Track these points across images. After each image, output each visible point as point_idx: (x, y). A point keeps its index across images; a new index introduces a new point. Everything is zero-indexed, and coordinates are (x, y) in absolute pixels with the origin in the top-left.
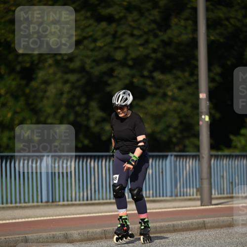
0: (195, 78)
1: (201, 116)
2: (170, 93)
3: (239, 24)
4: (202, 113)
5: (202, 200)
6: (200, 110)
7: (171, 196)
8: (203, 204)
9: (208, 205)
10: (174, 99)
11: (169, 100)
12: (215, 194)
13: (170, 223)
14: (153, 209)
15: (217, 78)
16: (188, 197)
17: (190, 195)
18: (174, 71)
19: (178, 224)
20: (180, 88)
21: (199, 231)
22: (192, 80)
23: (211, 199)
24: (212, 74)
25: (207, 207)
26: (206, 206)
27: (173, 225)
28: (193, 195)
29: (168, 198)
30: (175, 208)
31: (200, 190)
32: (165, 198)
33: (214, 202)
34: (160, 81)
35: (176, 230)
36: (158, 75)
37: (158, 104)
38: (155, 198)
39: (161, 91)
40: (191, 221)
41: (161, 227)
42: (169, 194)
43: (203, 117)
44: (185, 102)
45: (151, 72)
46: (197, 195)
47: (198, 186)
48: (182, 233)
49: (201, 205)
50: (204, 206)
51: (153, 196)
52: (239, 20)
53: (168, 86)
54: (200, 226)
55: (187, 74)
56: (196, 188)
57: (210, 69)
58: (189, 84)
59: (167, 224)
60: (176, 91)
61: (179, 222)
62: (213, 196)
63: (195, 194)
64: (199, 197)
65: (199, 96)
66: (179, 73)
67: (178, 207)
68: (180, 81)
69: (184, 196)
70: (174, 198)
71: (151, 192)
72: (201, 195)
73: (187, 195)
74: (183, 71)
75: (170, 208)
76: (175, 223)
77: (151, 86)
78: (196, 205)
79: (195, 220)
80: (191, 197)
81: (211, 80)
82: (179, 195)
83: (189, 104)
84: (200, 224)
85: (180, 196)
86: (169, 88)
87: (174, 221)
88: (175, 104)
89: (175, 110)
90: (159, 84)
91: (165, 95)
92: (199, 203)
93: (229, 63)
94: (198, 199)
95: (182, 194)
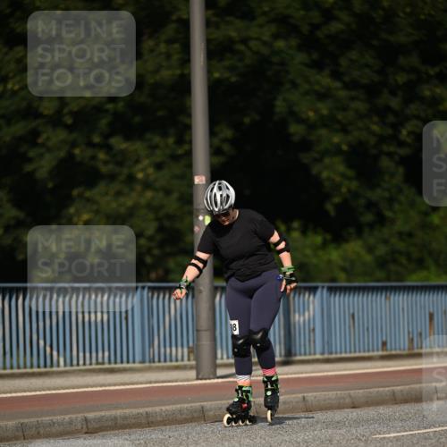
0: (186, 147)
1: (198, 217)
2: (140, 176)
3: (265, 51)
4: (198, 210)
5: (198, 368)
6: (195, 206)
7: (143, 361)
8: (200, 377)
9: (210, 379)
10: (147, 185)
11: (138, 188)
12: (222, 358)
13: (141, 410)
14: (110, 385)
15: (226, 147)
16: (174, 364)
17: (177, 360)
18: (148, 136)
19: (156, 413)
20: (159, 166)
21: (194, 424)
22: (180, 152)
23: (215, 366)
24: (216, 141)
25: (208, 381)
26: (205, 379)
27: (147, 413)
28: (182, 360)
29: (137, 365)
30: (150, 382)
31: (194, 351)
32: (131, 365)
33: (220, 372)
34: (123, 152)
35: (152, 422)
36: (118, 143)
37: (119, 194)
38: (113, 366)
39: (125, 171)
40: (179, 406)
41: (125, 418)
42: (138, 358)
43: (201, 218)
44: (168, 192)
45: (107, 136)
46: (189, 360)
47: (191, 344)
48: (164, 428)
49: (198, 379)
50: (201, 379)
51: (110, 363)
52: (265, 43)
53: (137, 161)
54: (195, 415)
55: (171, 140)
56: (188, 347)
57: (212, 133)
58: (175, 158)
59: (135, 411)
60: (151, 170)
61: (157, 409)
62: (219, 362)
63: (186, 358)
64: (193, 363)
65: (192, 180)
66: (157, 139)
67: (156, 382)
68: (158, 152)
69: (165, 361)
70: (147, 364)
71: (106, 354)
72: (197, 359)
73: (171, 361)
74: (165, 135)
75: (141, 383)
76: (149, 409)
77: (106, 163)
78: (188, 378)
79: (186, 405)
80: (179, 363)
81: (215, 151)
82: (156, 359)
83: (175, 195)
84: (195, 412)
85: (159, 361)
86: (140, 166)
87: (148, 407)
88: (149, 194)
89: (149, 206)
90: (120, 159)
91: (131, 179)
92: (193, 374)
93: (247, 120)
94: (191, 368)
95: (162, 359)
